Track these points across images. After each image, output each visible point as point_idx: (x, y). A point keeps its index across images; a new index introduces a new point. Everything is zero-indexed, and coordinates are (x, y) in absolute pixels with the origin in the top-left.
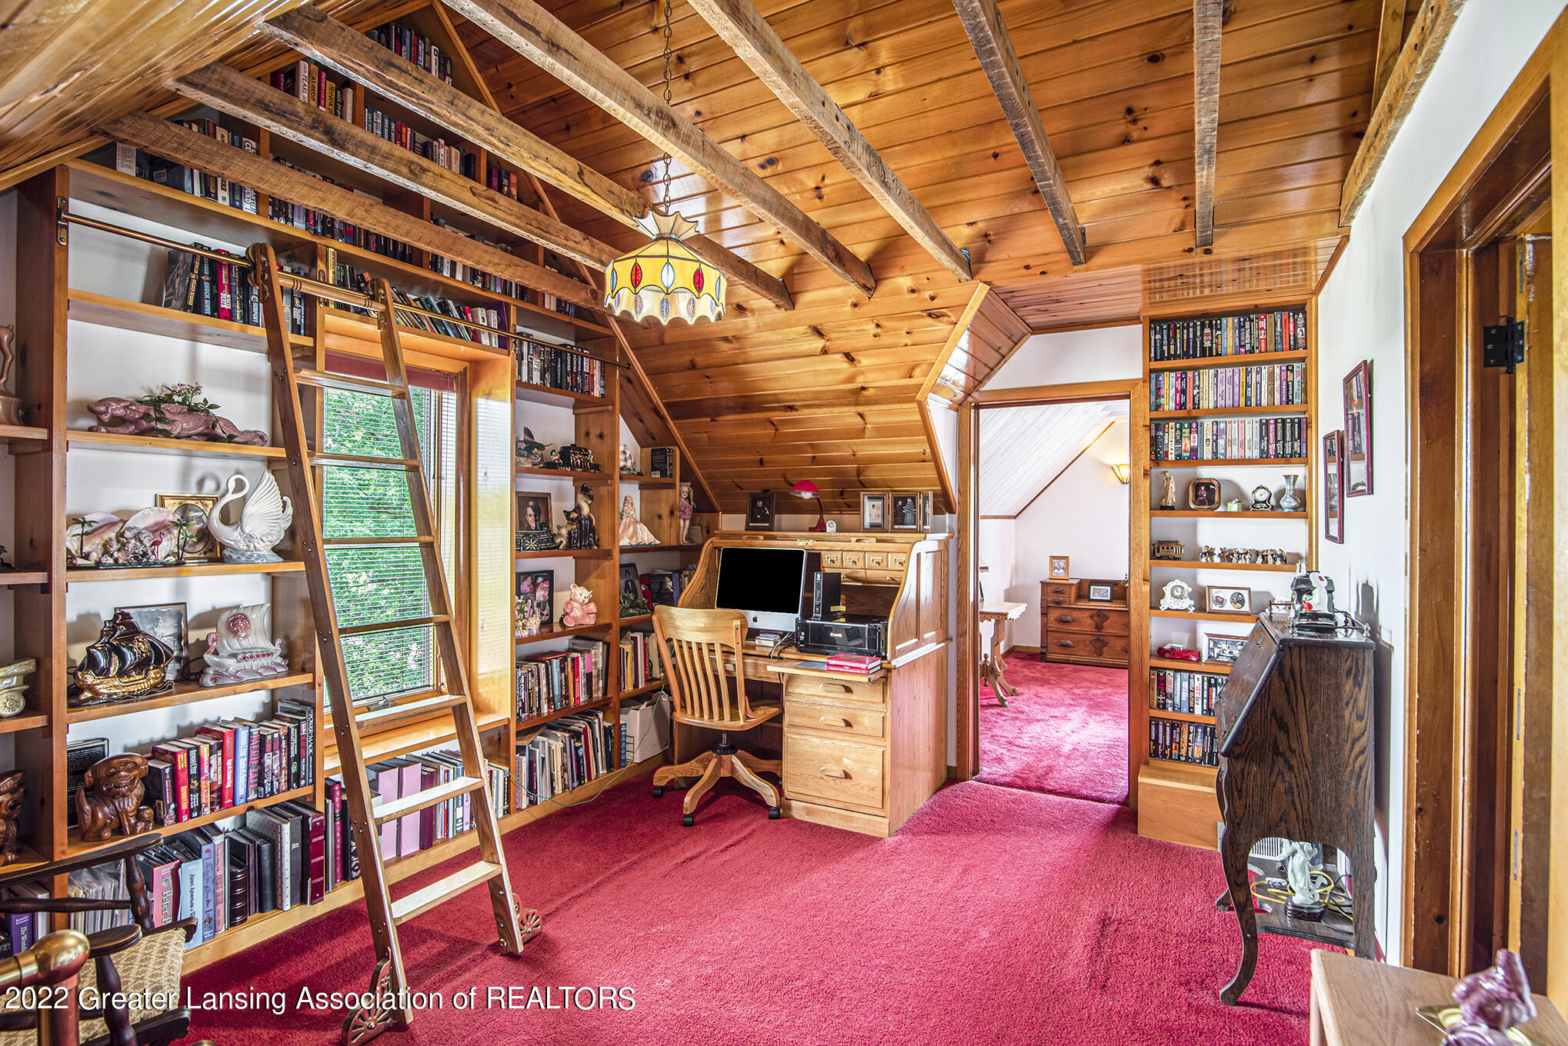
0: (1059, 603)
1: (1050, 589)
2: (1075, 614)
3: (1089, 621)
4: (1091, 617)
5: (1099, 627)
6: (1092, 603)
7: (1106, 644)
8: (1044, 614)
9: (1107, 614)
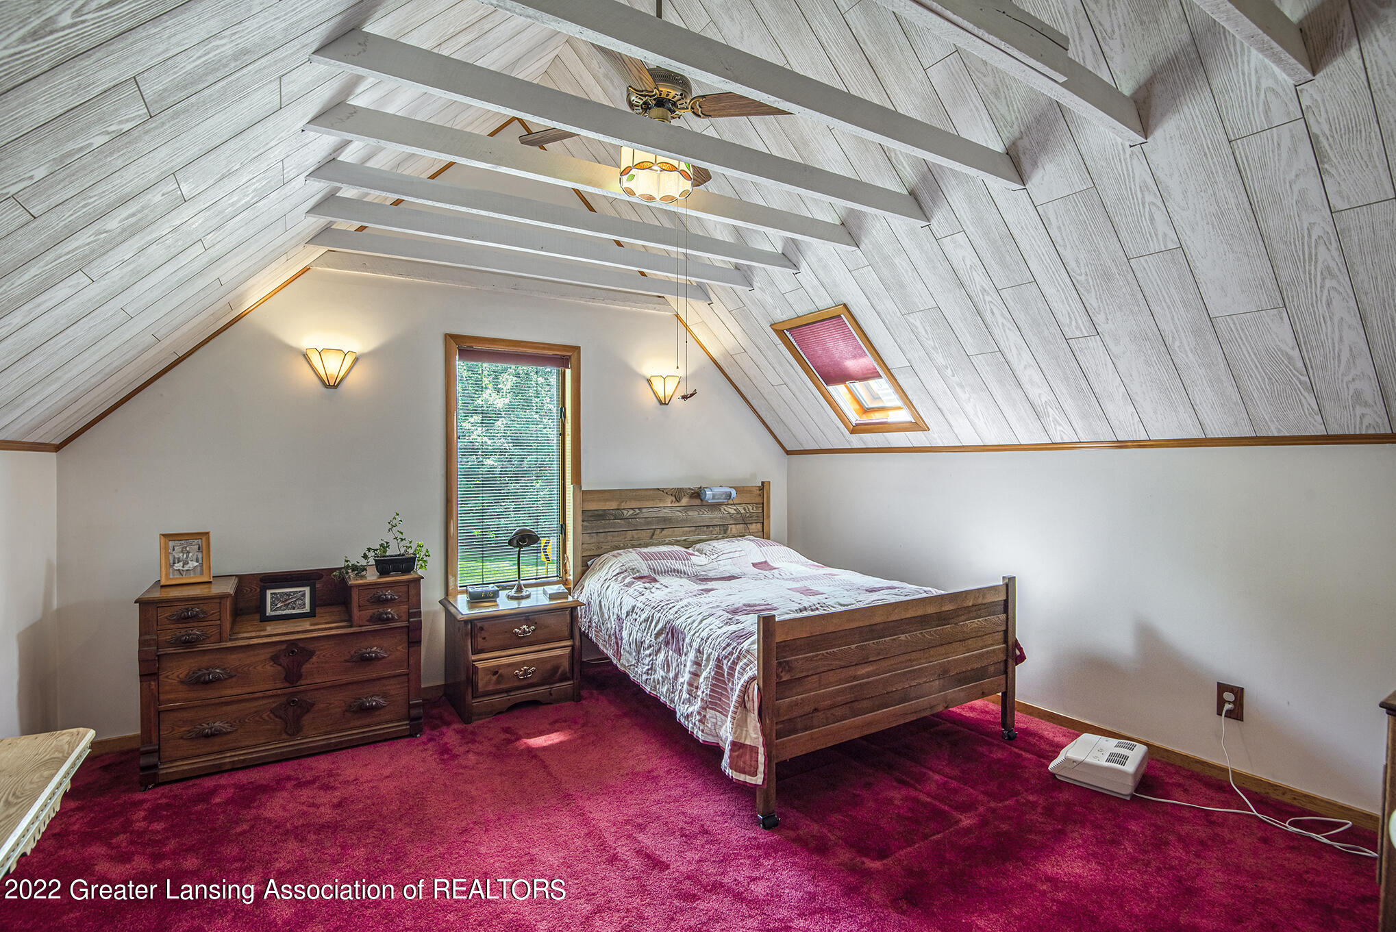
0: (189, 643)
1: (164, 614)
2: (233, 660)
3: (270, 669)
4: (275, 659)
5: (292, 676)
6: (271, 629)
7: (307, 707)
8: (150, 670)
9: (310, 647)
